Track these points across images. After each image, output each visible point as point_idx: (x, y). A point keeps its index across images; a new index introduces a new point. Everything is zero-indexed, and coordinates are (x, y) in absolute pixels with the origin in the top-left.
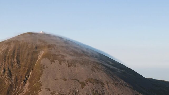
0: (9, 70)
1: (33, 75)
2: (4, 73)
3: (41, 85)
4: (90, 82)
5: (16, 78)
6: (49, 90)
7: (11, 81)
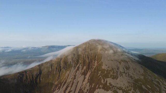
0: (88, 56)
1: (98, 58)
2: (86, 57)
3: (102, 63)
4: (122, 61)
5: (91, 59)
6: (106, 65)
7: (89, 60)
